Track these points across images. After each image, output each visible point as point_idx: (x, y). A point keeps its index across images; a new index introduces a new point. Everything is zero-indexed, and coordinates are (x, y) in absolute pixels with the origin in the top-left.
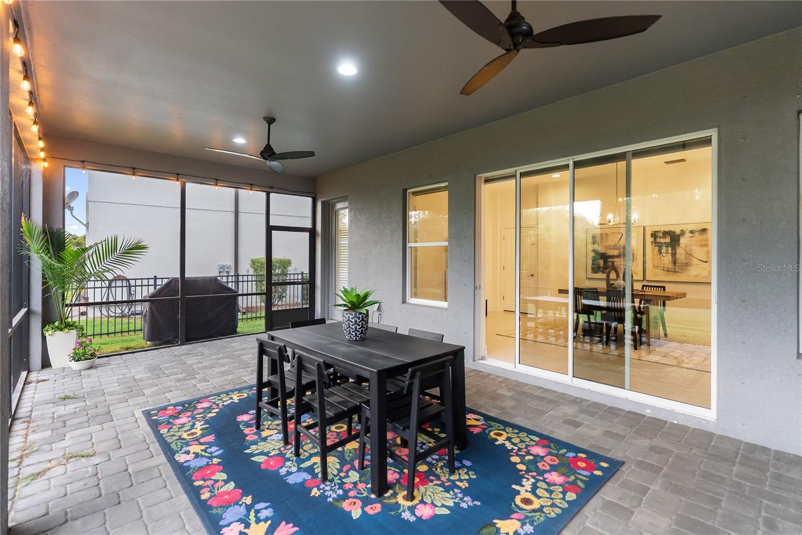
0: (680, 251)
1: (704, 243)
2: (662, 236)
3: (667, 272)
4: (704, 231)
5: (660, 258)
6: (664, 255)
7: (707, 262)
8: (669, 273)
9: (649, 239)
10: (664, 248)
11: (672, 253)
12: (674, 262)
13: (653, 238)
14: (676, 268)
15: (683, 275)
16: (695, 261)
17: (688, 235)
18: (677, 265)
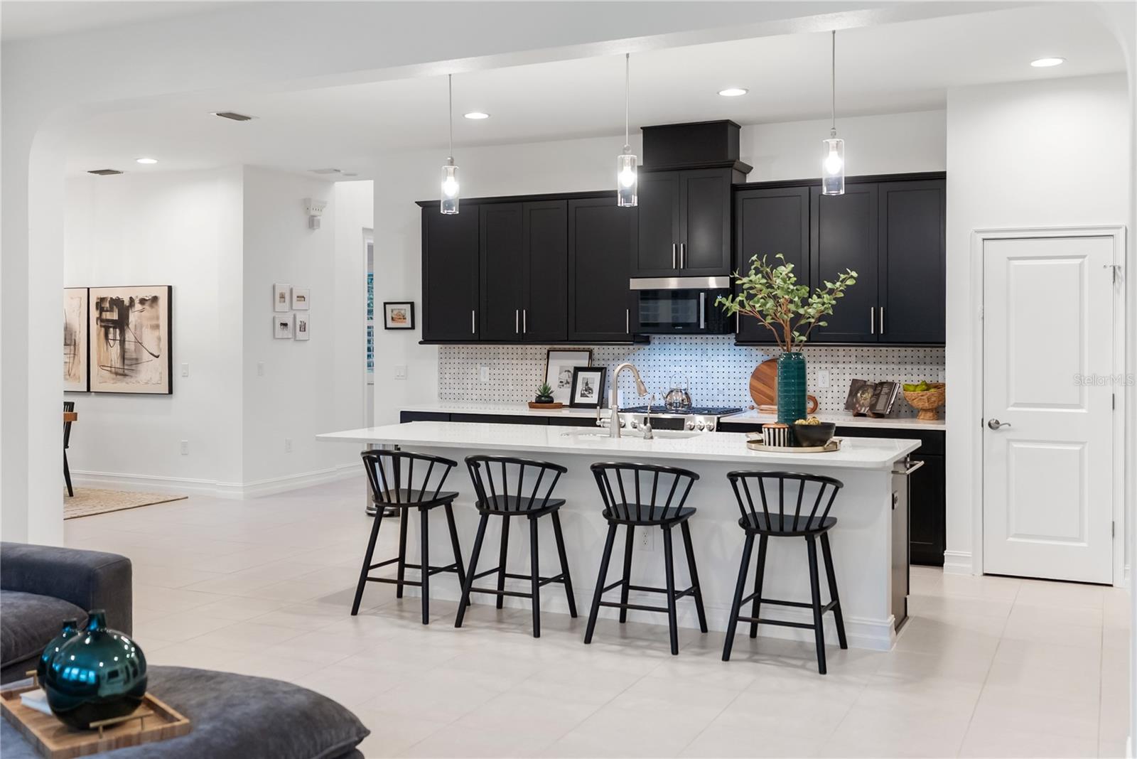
0: (129, 336)
1: (154, 322)
2: (109, 309)
3: (114, 376)
4: (155, 299)
5: (107, 349)
6: (111, 342)
7: (157, 357)
8: (118, 377)
9: (94, 314)
10: (111, 329)
11: (120, 340)
12: (123, 358)
13: (98, 311)
14: (126, 367)
15: (133, 380)
16: (146, 356)
17: (138, 306)
18: (126, 361)
